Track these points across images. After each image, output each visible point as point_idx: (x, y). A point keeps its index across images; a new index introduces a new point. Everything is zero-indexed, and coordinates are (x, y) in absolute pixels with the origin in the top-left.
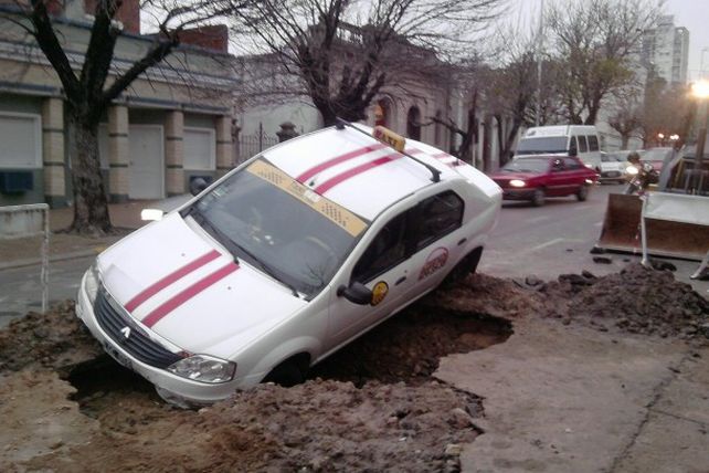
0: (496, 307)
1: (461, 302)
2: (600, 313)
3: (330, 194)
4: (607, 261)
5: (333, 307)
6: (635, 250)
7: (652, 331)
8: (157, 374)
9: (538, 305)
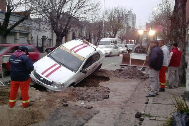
0: (106, 75)
1: (99, 74)
2: (125, 76)
3: (77, 53)
4: (123, 67)
5: (79, 74)
6: (129, 65)
7: (134, 78)
8: (49, 86)
9: (113, 74)
